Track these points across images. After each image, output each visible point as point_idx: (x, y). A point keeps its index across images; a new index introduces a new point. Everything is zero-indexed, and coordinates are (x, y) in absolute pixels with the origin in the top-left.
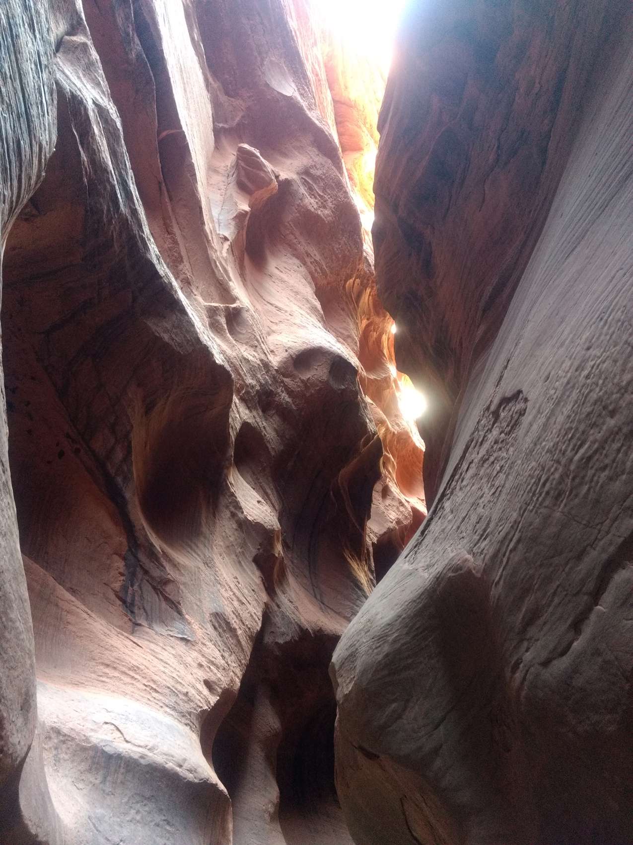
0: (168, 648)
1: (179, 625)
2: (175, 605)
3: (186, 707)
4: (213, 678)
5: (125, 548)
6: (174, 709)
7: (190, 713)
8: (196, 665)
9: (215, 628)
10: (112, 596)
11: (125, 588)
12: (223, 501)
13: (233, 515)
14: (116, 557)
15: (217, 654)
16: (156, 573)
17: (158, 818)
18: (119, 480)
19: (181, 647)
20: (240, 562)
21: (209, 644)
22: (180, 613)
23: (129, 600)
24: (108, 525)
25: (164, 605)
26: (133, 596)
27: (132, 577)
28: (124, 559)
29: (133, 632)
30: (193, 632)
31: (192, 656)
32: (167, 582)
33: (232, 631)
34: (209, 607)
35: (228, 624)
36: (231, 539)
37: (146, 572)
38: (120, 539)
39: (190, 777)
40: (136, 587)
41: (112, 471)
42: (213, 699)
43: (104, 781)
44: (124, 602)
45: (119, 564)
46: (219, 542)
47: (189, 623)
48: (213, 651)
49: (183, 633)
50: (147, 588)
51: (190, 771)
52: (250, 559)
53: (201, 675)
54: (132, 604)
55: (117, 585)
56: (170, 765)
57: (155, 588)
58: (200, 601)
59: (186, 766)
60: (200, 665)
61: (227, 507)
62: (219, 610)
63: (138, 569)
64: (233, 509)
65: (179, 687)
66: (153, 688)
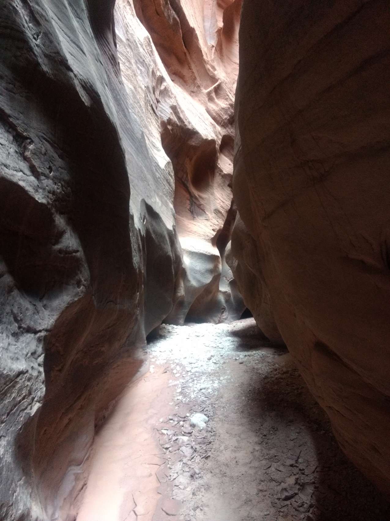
0: (203, 223)
1: (205, 215)
2: (203, 210)
3: (207, 238)
4: (215, 228)
5: (189, 198)
6: (205, 239)
7: (208, 239)
8: (209, 226)
9: (215, 213)
10: (187, 210)
11: (190, 208)
12: (216, 171)
13: (220, 174)
14: (187, 200)
15: (216, 221)
16: (198, 203)
17: (203, 262)
18: (186, 182)
19: (206, 222)
20: (223, 188)
21: (213, 219)
22: (205, 212)
23: (192, 211)
24: (185, 193)
25: (201, 211)
26: (193, 210)
27: (192, 205)
28: (189, 200)
29: (193, 219)
30: (209, 217)
31: (208, 223)
32: (201, 205)
33: (220, 212)
34: (213, 208)
35: (219, 211)
36: (220, 182)
37: (195, 203)
38: (188, 196)
39: (209, 254)
40: (193, 207)
41: (184, 181)
42: (214, 233)
43: (192, 256)
44: (190, 211)
45: (188, 202)
46: (215, 185)
47: (208, 215)
48: (215, 221)
49: (206, 218)
50: (196, 207)
51: (209, 253)
52: (227, 186)
53: (212, 228)
54: (193, 212)
55: (188, 207)
56: (204, 253)
57: (198, 207)
58: (210, 207)
59: (208, 252)
60: (211, 226)
61: (218, 172)
62: (216, 208)
63: (193, 203)
64: (220, 172)
65: (206, 234)
66: (200, 236)
